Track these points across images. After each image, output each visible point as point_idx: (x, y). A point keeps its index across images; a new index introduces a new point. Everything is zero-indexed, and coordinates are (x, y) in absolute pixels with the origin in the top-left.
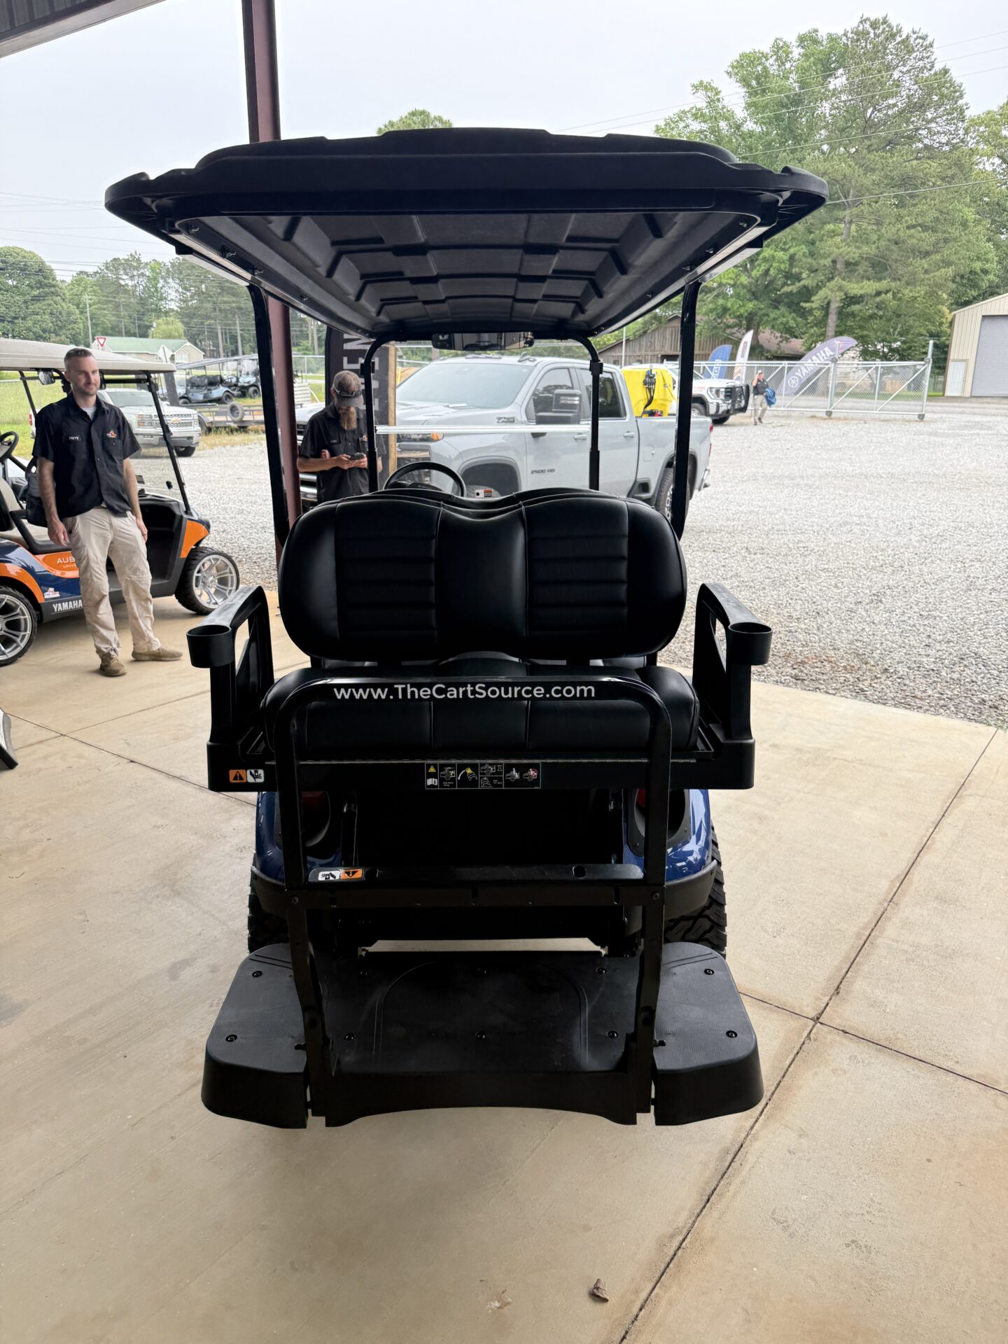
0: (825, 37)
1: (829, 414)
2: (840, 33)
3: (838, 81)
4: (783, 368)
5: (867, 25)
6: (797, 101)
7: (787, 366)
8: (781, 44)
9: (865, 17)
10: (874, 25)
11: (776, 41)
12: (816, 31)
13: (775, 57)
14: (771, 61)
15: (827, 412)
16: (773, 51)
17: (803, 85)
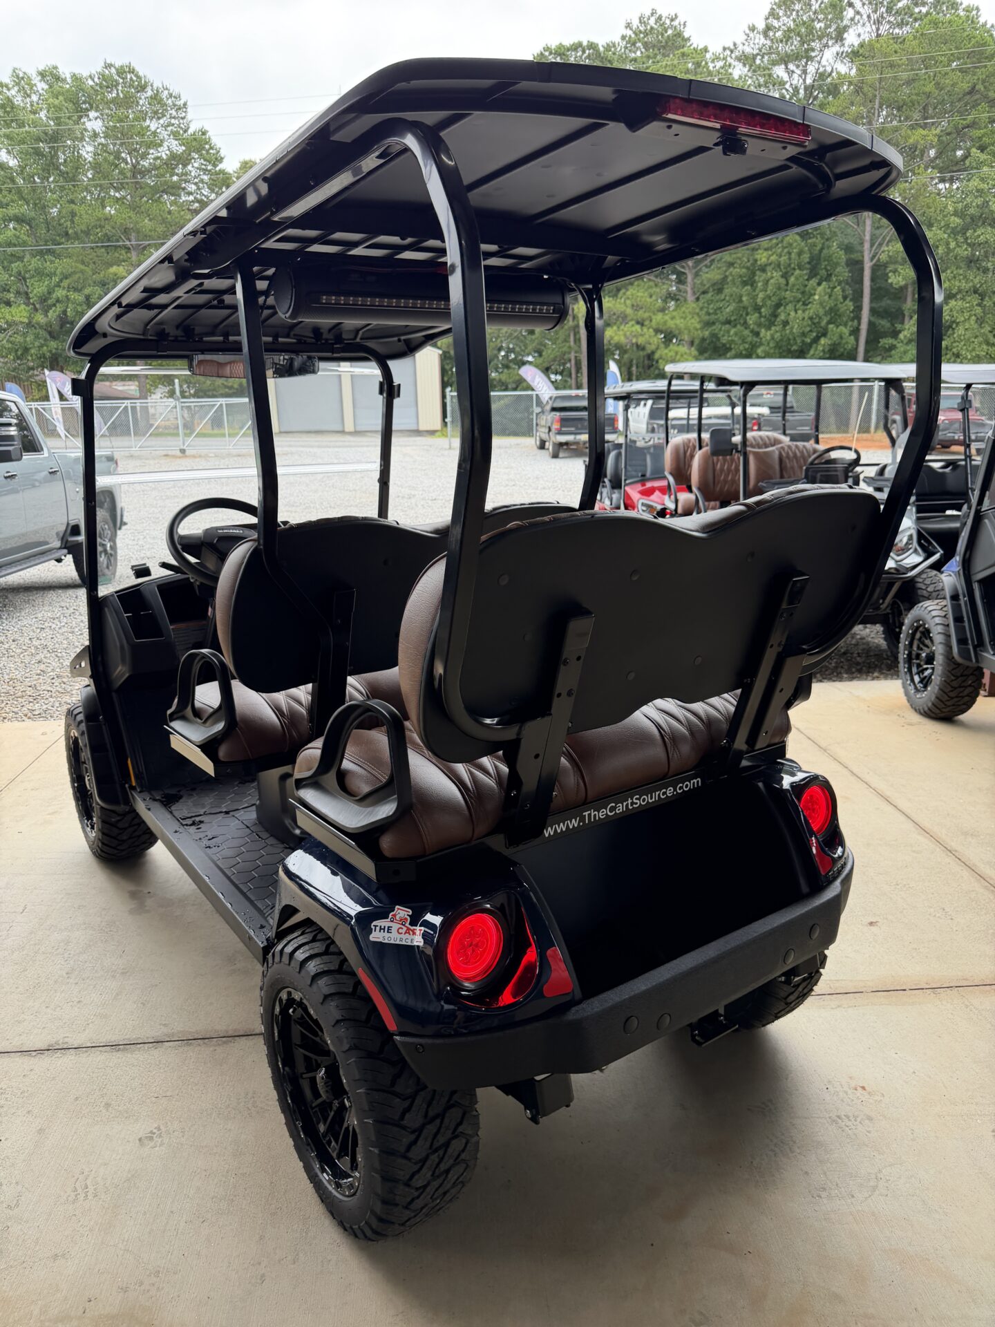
0: (68, 77)
1: (183, 451)
2: (85, 74)
3: (94, 123)
4: (126, 407)
5: (113, 70)
6: (54, 138)
7: (129, 405)
8: (21, 75)
9: (108, 62)
10: (121, 72)
11: (14, 71)
12: (55, 68)
13: (16, 88)
14: (13, 92)
15: (180, 450)
16: (14, 81)
17: (58, 121)
